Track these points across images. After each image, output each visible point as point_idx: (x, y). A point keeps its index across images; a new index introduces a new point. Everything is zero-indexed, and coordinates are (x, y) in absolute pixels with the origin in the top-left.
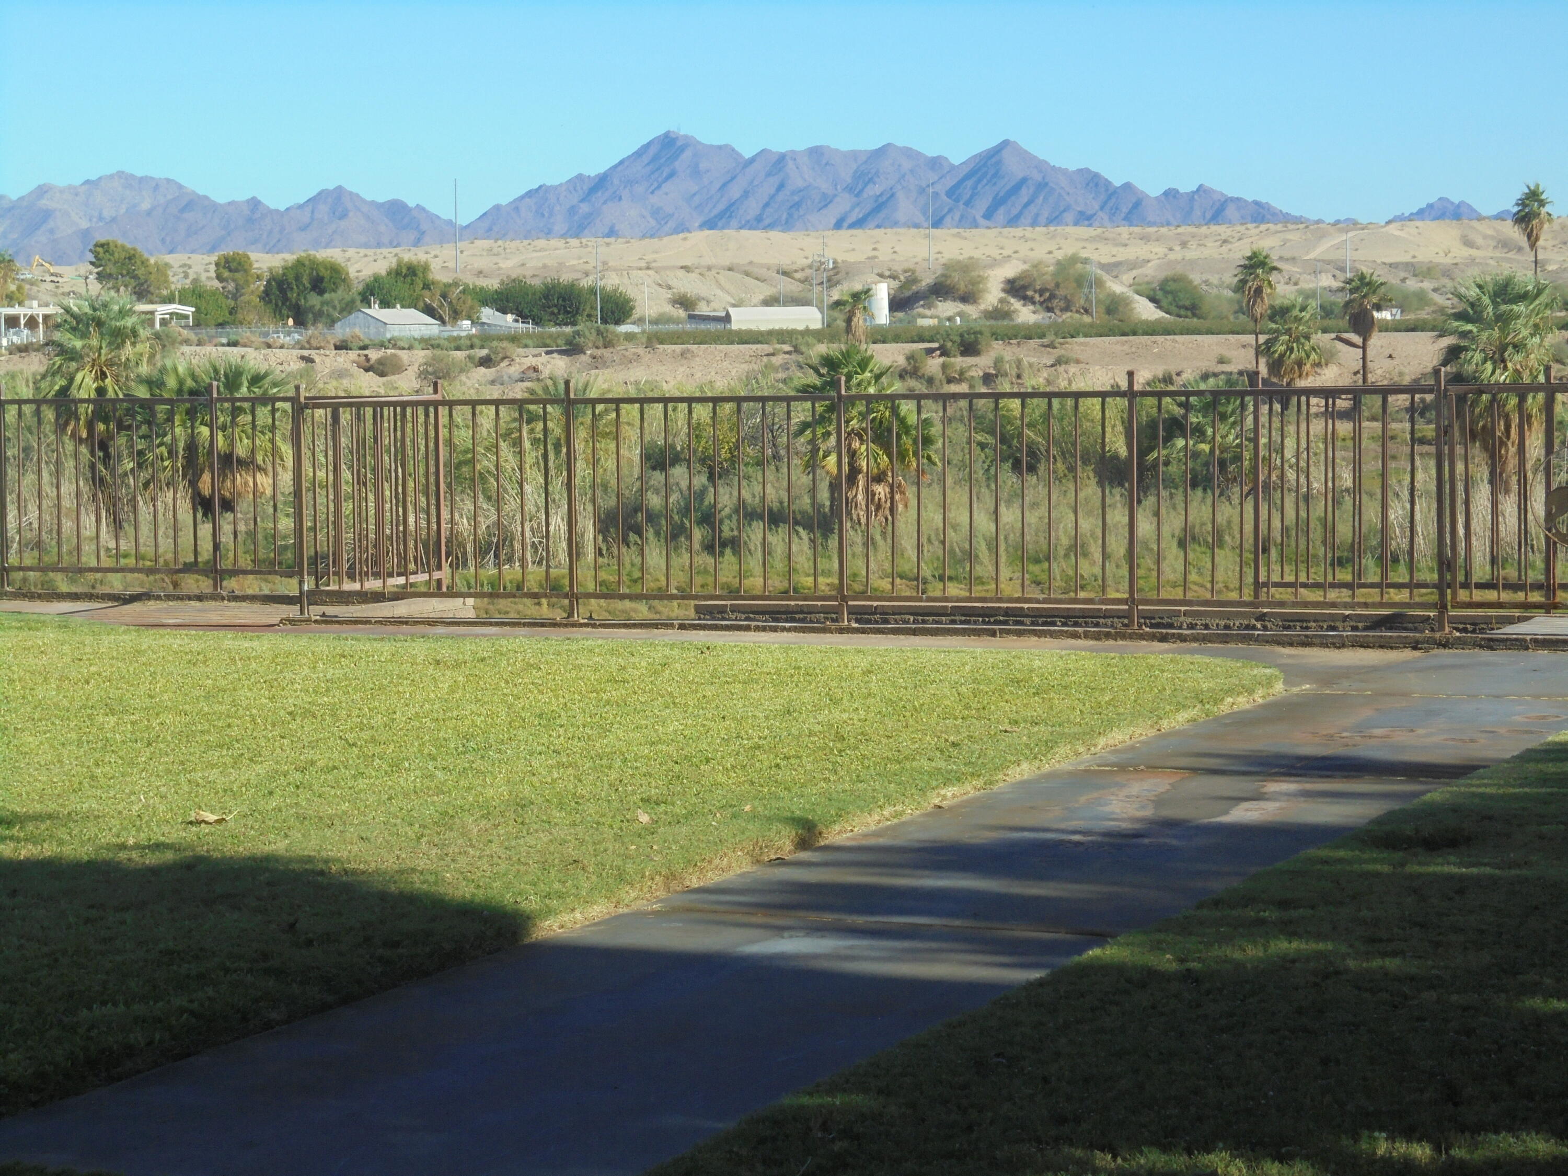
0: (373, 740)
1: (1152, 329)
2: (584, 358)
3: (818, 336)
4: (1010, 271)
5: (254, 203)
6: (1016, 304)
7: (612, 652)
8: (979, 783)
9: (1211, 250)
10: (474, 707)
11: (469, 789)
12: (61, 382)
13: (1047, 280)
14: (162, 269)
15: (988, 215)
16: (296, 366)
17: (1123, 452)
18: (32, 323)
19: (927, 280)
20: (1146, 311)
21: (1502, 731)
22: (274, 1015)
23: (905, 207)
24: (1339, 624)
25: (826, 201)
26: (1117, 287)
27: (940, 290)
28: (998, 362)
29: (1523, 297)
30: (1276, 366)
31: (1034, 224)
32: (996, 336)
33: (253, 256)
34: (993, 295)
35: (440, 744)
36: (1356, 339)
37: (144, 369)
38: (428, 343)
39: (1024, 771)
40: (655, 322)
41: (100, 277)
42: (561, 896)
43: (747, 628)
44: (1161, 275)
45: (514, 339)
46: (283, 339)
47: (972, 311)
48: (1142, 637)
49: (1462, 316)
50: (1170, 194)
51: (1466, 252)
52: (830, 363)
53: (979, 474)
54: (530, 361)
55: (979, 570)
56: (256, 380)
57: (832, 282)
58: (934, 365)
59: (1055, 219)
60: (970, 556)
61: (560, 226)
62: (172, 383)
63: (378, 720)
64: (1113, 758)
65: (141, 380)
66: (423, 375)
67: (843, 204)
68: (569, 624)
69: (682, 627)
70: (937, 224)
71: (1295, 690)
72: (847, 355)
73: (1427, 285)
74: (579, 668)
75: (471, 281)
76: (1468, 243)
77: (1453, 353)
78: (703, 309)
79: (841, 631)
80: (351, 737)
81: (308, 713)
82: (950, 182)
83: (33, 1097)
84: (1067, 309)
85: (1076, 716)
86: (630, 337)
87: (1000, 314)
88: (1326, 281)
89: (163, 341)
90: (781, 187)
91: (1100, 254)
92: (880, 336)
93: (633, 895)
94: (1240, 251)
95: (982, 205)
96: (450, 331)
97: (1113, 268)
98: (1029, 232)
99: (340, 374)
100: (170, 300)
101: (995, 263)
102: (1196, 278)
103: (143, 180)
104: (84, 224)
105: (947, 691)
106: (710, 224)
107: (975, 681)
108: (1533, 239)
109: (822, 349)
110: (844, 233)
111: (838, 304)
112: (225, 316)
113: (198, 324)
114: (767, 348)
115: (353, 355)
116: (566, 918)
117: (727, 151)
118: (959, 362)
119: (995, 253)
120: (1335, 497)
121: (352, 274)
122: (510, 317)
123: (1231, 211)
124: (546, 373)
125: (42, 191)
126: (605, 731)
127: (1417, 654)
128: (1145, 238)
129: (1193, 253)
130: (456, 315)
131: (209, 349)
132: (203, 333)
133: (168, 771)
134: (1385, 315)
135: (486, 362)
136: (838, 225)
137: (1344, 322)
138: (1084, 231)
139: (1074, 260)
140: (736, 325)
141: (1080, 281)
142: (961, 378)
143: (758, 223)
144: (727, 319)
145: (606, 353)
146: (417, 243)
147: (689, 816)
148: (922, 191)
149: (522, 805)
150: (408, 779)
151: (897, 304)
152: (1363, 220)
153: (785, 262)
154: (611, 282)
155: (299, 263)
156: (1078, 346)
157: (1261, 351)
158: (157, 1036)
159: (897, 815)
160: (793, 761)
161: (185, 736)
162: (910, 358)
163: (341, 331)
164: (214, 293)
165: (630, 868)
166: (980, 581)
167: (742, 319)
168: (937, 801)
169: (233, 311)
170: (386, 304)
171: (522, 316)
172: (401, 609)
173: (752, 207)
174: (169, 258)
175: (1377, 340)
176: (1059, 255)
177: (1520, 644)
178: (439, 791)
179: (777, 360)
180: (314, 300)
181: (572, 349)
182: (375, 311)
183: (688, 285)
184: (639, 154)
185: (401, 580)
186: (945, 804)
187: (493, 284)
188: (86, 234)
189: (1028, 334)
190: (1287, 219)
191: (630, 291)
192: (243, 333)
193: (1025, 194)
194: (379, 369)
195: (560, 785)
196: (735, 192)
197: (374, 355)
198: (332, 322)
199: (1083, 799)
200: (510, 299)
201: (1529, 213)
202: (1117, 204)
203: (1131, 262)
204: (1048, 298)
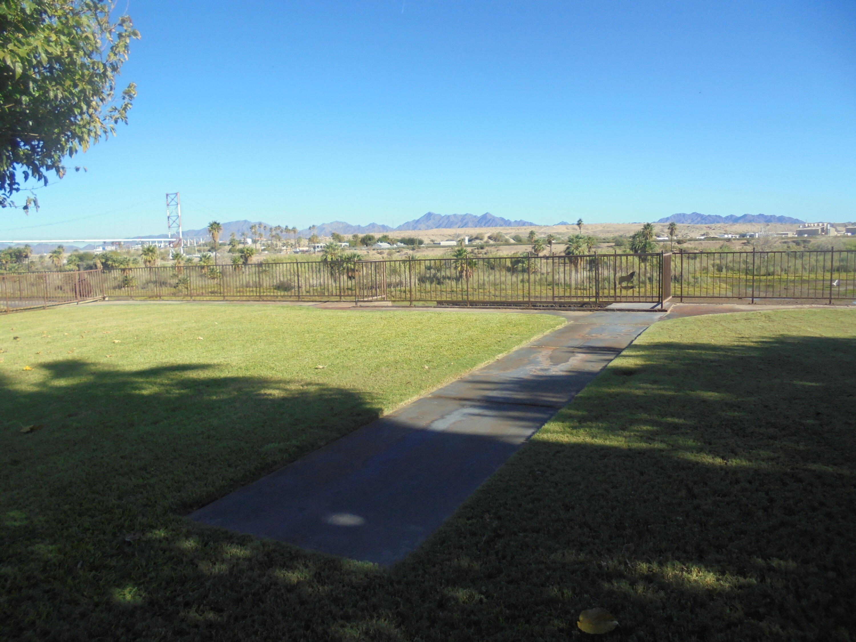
0: (364, 341)
1: (514, 244)
2: (415, 251)
3: (456, 246)
4: (489, 235)
5: (359, 226)
6: (490, 240)
7: (419, 315)
8: (506, 352)
9: (523, 231)
10: (388, 331)
11: (384, 357)
12: (325, 257)
13: (495, 236)
14: (343, 237)
15: (484, 225)
16: (366, 253)
17: (510, 266)
18: (321, 247)
19: (474, 237)
20: (512, 241)
21: (622, 334)
22: (322, 444)
23: (470, 224)
24: (571, 305)
25: (457, 223)
26: (507, 237)
27: (477, 238)
28: (487, 250)
29: (581, 238)
30: (536, 251)
31: (492, 226)
32: (487, 246)
33: (359, 235)
34: (486, 239)
35: (379, 342)
36: (549, 245)
37: (339, 254)
38: (388, 249)
39: (516, 348)
40: (428, 244)
41: (333, 239)
42: (405, 395)
43: (448, 307)
44: (515, 235)
45: (403, 248)
46: (364, 249)
47: (482, 241)
48: (531, 309)
49: (570, 241)
50: (516, 221)
51: (567, 230)
52: (459, 251)
53: (485, 270)
54: (406, 251)
55: (485, 287)
56: (358, 256)
57: (458, 237)
58: (476, 251)
59: (496, 226)
60: (484, 284)
61: (411, 228)
62: (344, 257)
63: (366, 335)
64: (535, 344)
65: (339, 256)
66: (388, 254)
67: (459, 224)
68: (410, 307)
69: (434, 307)
70: (476, 227)
71: (570, 323)
72: (462, 249)
73: (560, 236)
74: (412, 319)
75: (396, 238)
76: (567, 229)
77: (568, 248)
78: (436, 242)
79: (468, 308)
80: (359, 340)
81: (351, 333)
82: (478, 220)
83: (242, 483)
84: (498, 241)
85: (525, 332)
86: (423, 247)
87: (487, 242)
88: (543, 236)
89: (343, 250)
90: (449, 221)
91: (504, 232)
92: (467, 246)
93: (424, 392)
94: (529, 231)
95: (483, 224)
96: (392, 247)
97: (506, 234)
98: (492, 228)
99: (374, 254)
100: (345, 242)
101: (486, 233)
102: (521, 235)
103: (340, 222)
104: (331, 230)
105: (494, 325)
106: (437, 228)
107: (500, 322)
108: (580, 228)
109: (457, 249)
110: (460, 229)
111: (459, 241)
112: (354, 245)
113: (350, 246)
114: (447, 248)
115: (376, 251)
116: (406, 401)
117: (439, 215)
118: (481, 250)
119: (486, 231)
120: (548, 273)
121: (376, 237)
122: (403, 244)
123: (526, 224)
124: (409, 253)
125: (323, 224)
126: (417, 338)
127: (591, 312)
128: (511, 229)
129: (520, 231)
130: (393, 244)
131: (351, 251)
132: (350, 248)
133: (316, 351)
134: (553, 241)
135: (398, 252)
136: (459, 227)
137: (547, 242)
138: (501, 228)
139: (499, 233)
140: (441, 245)
141: (501, 236)
142: (481, 253)
143: (445, 227)
144: (440, 244)
145: (419, 250)
146: (387, 232)
147: (438, 366)
148: (473, 221)
149: (397, 362)
150: (370, 354)
151: (470, 241)
152: (549, 225)
153: (450, 234)
154: (420, 238)
155: (367, 236)
156: (501, 247)
157: (533, 248)
158: (285, 457)
159: (488, 363)
160: (462, 347)
161: (323, 339)
162: (472, 250)
163: (374, 247)
164: (352, 241)
165: (423, 384)
166: (486, 289)
167: (443, 243)
168: (497, 358)
169: (355, 244)
170: (381, 242)
171: (405, 244)
172: (376, 304)
173: (444, 224)
174: (345, 235)
175: (553, 246)
176: (497, 232)
177: (613, 310)
178: (377, 358)
179: (449, 251)
180: (369, 242)
181: (413, 249)
182: (380, 243)
183: (433, 238)
184: (424, 216)
185: (376, 298)
186: (499, 358)
187: (399, 238)
188: (331, 231)
189: (492, 245)
190: (536, 225)
191: (423, 239)
192: (357, 248)
193: (491, 221)
194: (380, 253)
195: (406, 355)
196: (441, 222)
197: (379, 251)
198: (372, 245)
199: (532, 356)
200: (403, 241)
201: (579, 224)
202: (507, 223)
203: (508, 233)
204: (495, 239)
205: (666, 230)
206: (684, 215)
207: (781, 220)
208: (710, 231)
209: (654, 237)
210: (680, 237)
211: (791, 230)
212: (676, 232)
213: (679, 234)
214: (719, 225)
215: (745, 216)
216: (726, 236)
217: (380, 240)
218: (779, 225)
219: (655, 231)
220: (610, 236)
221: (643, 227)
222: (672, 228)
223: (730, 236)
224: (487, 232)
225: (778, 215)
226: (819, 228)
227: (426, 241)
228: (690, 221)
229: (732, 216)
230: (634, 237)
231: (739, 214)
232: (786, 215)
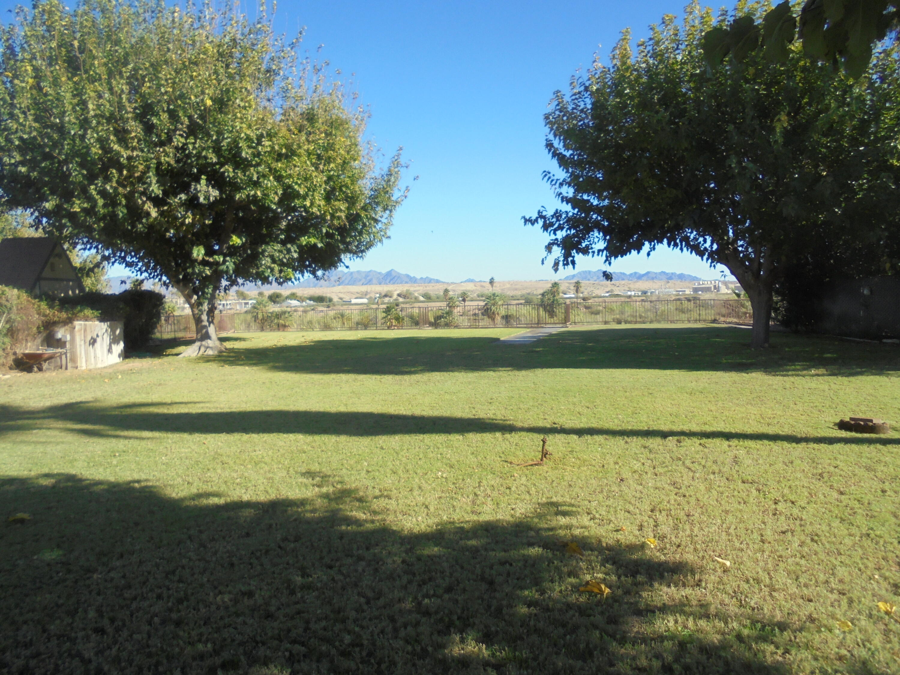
1: (423, 302)
2: (332, 308)
3: (368, 304)
4: (398, 292)
6: (400, 298)
13: (404, 293)
15: (391, 282)
19: (384, 294)
20: (422, 299)
23: (374, 281)
25: (360, 280)
26: (416, 294)
27: (386, 296)
29: (495, 296)
30: (450, 308)
34: (395, 296)
36: (463, 302)
38: (301, 306)
40: (338, 302)
41: (238, 296)
44: (423, 292)
45: (315, 305)
46: (277, 306)
47: (392, 299)
49: (486, 298)
50: (422, 278)
51: (475, 288)
54: (321, 310)
57: (367, 294)
59: (401, 283)
67: (363, 281)
70: (382, 284)
78: (345, 300)
82: (383, 277)
84: (408, 298)
86: (335, 305)
87: (397, 300)
88: (456, 293)
90: (352, 278)
91: (412, 289)
94: (442, 288)
95: (389, 281)
96: (304, 304)
97: (415, 291)
98: (398, 285)
100: (251, 300)
101: (395, 291)
108: (492, 286)
110: (366, 286)
111: (370, 298)
114: (360, 306)
119: (393, 289)
121: (282, 295)
122: (312, 302)
123: (437, 282)
128: (419, 286)
129: (430, 289)
130: (303, 301)
135: (313, 309)
136: (364, 284)
137: (461, 299)
138: (408, 285)
139: (407, 290)
140: (352, 302)
141: (409, 294)
143: (348, 284)
144: (350, 301)
148: (378, 278)
151: (380, 298)
152: (456, 282)
153: (357, 291)
154: (328, 295)
155: (274, 293)
157: (446, 305)
163: (285, 304)
167: (354, 301)
170: (291, 300)
171: (314, 301)
173: (347, 282)
175: (467, 303)
176: (404, 289)
180: (277, 299)
181: (326, 307)
182: (289, 301)
183: (342, 295)
187: (306, 296)
190: (447, 283)
193: (396, 278)
198: (282, 302)
200: (311, 299)
201: (492, 282)
202: (413, 280)
203: (417, 290)
204: (405, 297)
205: (572, 288)
206: (590, 272)
207: (681, 277)
208: (614, 288)
209: (561, 295)
210: (586, 294)
211: (689, 288)
212: (582, 289)
213: (585, 291)
214: (623, 282)
215: (648, 273)
216: (629, 293)
217: (287, 298)
218: (678, 282)
219: (562, 288)
220: (518, 293)
221: (550, 285)
222: (577, 286)
223: (633, 293)
224: (396, 289)
225: (678, 273)
226: (712, 286)
227: (335, 299)
228: (595, 278)
229: (636, 273)
230: (543, 295)
231: (643, 272)
232: (686, 273)
